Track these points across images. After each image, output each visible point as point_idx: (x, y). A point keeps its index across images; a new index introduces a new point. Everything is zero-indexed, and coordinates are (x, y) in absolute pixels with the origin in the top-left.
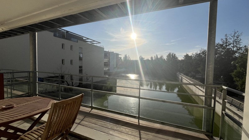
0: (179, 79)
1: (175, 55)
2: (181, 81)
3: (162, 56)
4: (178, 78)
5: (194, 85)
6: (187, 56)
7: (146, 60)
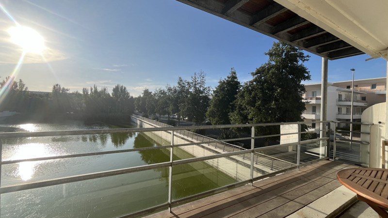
0: (137, 124)
1: (125, 88)
2: (141, 126)
3: (105, 90)
4: (134, 122)
5: (166, 130)
6: (147, 92)
7: (73, 94)
